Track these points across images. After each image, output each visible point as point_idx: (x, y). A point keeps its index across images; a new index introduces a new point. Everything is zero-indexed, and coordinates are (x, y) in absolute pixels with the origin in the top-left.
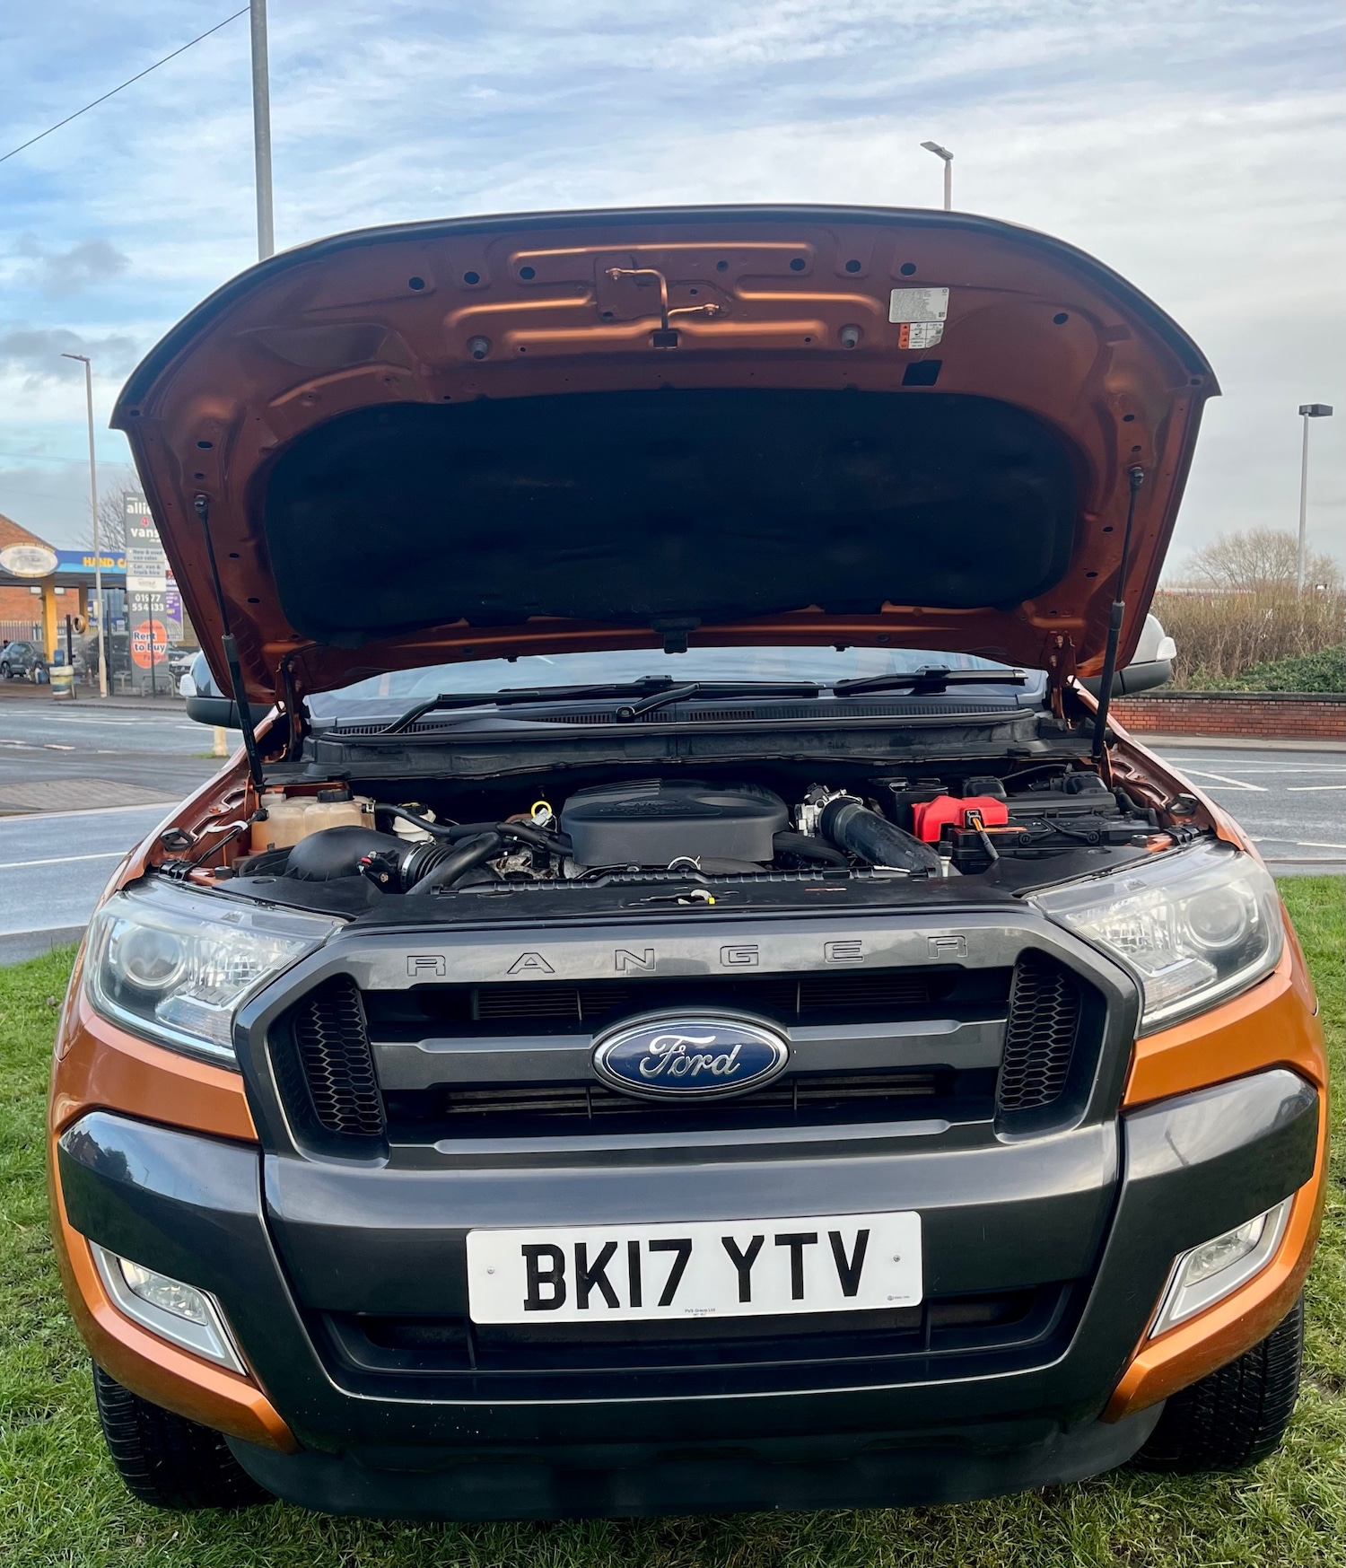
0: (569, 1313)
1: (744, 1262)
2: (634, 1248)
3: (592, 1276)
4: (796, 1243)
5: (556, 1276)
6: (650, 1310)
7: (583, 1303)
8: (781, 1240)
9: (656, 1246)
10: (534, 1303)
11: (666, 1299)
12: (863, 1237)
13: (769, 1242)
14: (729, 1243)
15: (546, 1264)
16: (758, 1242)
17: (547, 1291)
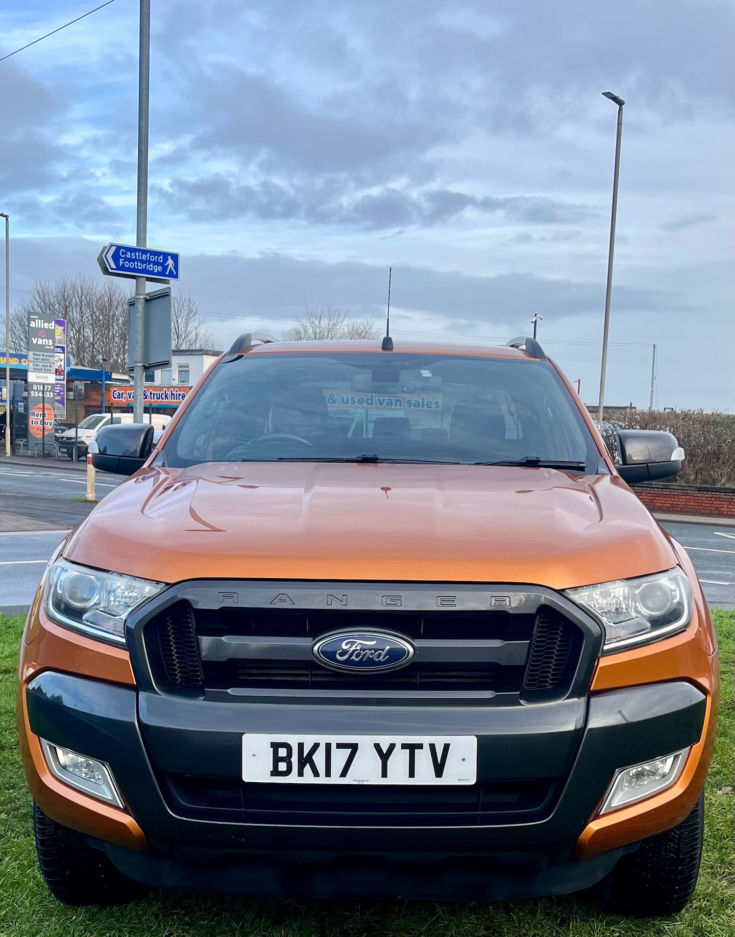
0: (293, 779)
1: (385, 757)
2: (328, 746)
3: (306, 760)
4: (412, 748)
5: (288, 759)
6: (335, 779)
7: (301, 774)
8: (404, 746)
9: (340, 746)
10: (275, 772)
11: (344, 774)
12: (446, 747)
13: (398, 747)
14: (377, 747)
15: (283, 752)
16: (392, 747)
17: (282, 767)
